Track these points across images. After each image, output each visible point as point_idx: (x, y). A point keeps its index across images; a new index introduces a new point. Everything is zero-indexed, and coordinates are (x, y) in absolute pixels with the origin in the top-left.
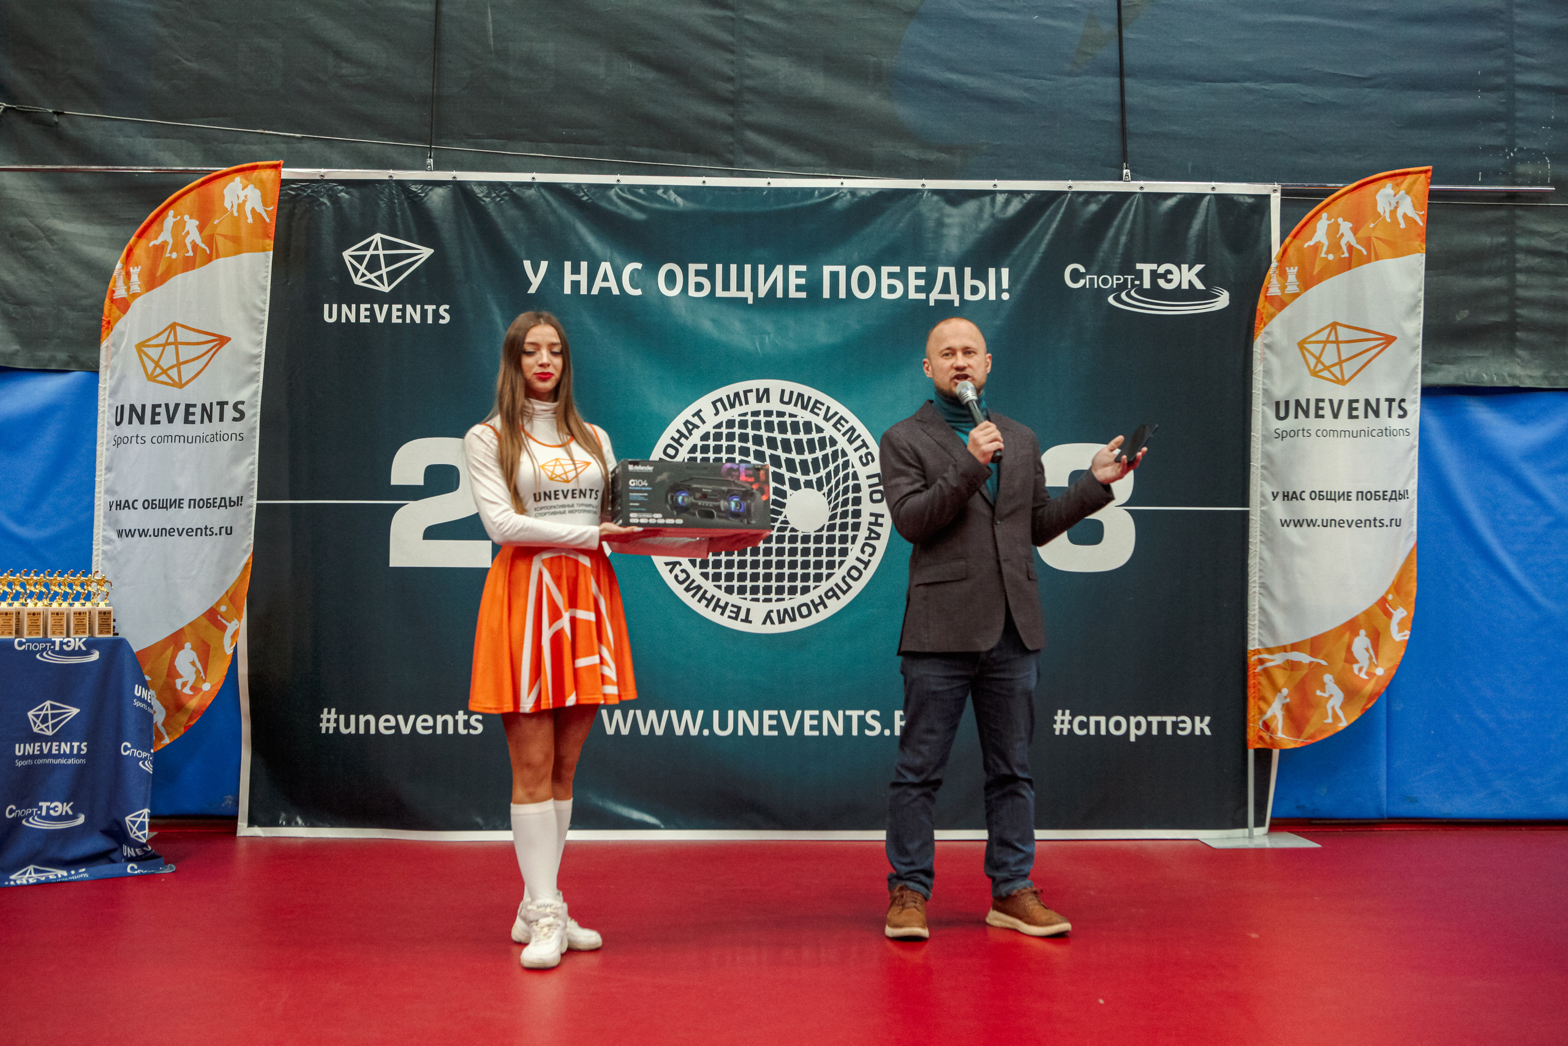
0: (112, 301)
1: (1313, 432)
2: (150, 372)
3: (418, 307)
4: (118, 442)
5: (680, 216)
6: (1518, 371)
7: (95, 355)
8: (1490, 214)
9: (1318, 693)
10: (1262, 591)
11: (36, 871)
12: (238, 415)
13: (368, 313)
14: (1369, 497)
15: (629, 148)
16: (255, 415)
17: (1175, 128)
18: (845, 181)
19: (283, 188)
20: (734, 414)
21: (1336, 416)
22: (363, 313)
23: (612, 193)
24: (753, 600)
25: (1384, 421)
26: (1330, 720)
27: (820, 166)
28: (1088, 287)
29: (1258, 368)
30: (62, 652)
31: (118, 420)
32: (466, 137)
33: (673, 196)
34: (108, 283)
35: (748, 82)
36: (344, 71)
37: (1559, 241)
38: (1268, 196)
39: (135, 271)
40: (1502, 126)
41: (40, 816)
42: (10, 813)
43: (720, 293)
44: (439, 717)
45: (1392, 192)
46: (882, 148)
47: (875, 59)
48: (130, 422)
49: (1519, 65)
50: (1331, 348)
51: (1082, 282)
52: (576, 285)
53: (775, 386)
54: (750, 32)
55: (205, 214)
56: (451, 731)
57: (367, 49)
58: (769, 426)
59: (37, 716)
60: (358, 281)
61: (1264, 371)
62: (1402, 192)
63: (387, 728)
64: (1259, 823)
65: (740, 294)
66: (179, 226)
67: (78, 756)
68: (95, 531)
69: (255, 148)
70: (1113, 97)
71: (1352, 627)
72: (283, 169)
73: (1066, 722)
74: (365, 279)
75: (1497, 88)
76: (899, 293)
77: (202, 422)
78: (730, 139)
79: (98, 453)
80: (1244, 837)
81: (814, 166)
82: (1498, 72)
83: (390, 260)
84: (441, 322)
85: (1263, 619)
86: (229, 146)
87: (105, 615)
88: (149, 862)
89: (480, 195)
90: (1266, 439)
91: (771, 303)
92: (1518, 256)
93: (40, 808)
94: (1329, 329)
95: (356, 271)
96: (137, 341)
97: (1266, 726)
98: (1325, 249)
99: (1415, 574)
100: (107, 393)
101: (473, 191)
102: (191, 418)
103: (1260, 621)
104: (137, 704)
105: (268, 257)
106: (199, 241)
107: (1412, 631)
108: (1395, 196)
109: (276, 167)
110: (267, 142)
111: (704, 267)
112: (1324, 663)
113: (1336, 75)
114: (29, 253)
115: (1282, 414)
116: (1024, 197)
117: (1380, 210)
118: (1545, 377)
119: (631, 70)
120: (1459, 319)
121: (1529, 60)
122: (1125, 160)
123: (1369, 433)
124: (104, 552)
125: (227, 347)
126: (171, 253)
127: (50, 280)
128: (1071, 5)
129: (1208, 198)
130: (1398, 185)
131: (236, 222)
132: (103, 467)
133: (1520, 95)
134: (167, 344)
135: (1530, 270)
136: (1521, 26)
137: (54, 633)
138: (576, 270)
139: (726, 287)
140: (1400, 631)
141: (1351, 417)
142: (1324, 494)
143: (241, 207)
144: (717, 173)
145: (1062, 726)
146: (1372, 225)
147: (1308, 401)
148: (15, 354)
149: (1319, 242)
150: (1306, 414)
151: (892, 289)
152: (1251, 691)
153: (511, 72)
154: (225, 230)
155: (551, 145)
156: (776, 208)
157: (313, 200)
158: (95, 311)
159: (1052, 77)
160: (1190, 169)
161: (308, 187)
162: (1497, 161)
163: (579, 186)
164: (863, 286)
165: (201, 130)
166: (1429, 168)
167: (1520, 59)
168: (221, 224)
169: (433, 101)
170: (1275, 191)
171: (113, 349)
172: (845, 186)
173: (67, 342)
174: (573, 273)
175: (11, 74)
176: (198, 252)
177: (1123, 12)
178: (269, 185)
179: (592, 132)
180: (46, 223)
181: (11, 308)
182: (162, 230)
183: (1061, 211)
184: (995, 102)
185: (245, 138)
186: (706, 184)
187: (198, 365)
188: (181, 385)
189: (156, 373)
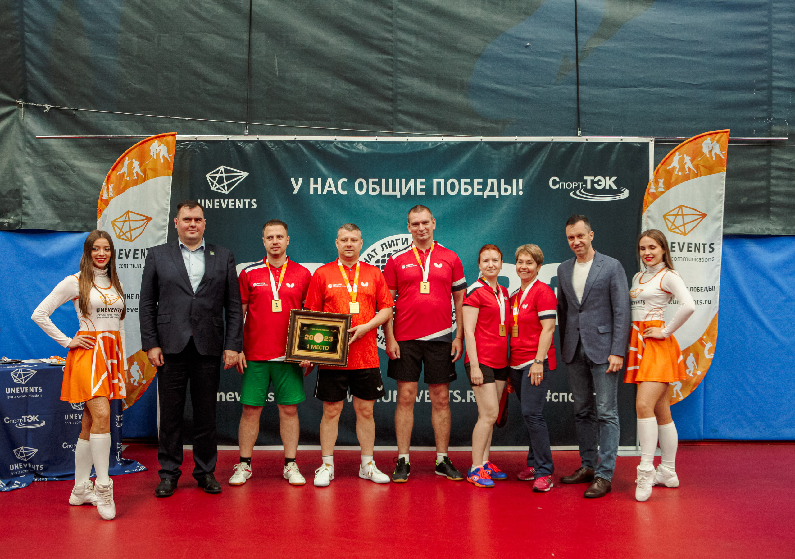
0: (102, 200)
2: (118, 234)
3: (242, 201)
5: (365, 156)
6: (771, 227)
7: (94, 224)
8: (759, 151)
13: (218, 204)
14: (695, 290)
15: (342, 123)
17: (605, 110)
18: (444, 138)
19: (178, 145)
20: (391, 250)
21: (681, 250)
22: (216, 204)
23: (332, 145)
27: (433, 130)
28: (560, 188)
32: (265, 119)
33: (361, 146)
34: (100, 190)
35: (400, 91)
36: (208, 88)
37: (792, 163)
38: (648, 143)
39: (111, 186)
40: (765, 107)
43: (384, 193)
45: (710, 142)
46: (464, 121)
49: (775, 77)
50: (679, 218)
51: (558, 186)
52: (316, 189)
54: (400, 66)
57: (217, 77)
60: (213, 189)
62: (715, 142)
63: (230, 398)
65: (394, 193)
66: (131, 164)
69: (166, 125)
70: (574, 95)
71: (687, 351)
72: (177, 136)
74: (216, 187)
75: (764, 89)
76: (470, 192)
77: (141, 258)
78: (390, 118)
80: (634, 450)
81: (431, 130)
82: (763, 81)
83: (228, 178)
84: (253, 207)
86: (154, 124)
89: (270, 147)
91: (409, 197)
92: (772, 171)
94: (678, 208)
95: (212, 184)
96: (113, 219)
98: (677, 170)
99: (717, 326)
101: (266, 145)
102: (136, 256)
105: (170, 178)
106: (139, 172)
107: (715, 354)
108: (711, 144)
109: (174, 135)
110: (172, 122)
111: (377, 180)
113: (684, 83)
114: (63, 176)
116: (530, 145)
117: (704, 150)
118: (784, 230)
119: (344, 85)
120: (742, 201)
121: (780, 75)
122: (579, 127)
123: (697, 260)
125: (151, 222)
126: (127, 177)
127: (73, 189)
128: (555, 51)
129: (619, 144)
130: (713, 139)
131: (156, 162)
133: (774, 92)
134: (125, 221)
135: (778, 178)
136: (776, 58)
138: (316, 182)
139: (387, 190)
140: (709, 353)
141: (688, 251)
143: (158, 155)
144: (382, 134)
146: (699, 159)
148: (58, 224)
149: (675, 166)
151: (466, 190)
153: (287, 87)
154: (150, 166)
155: (306, 122)
156: (410, 151)
157: (192, 151)
158: (94, 204)
159: (545, 86)
160: (613, 130)
161: (189, 144)
162: (763, 125)
163: (317, 142)
164: (452, 189)
165: (141, 117)
166: (729, 130)
167: (775, 74)
168: (148, 163)
169: (248, 101)
170: (652, 141)
171: (102, 223)
172: (443, 140)
173: (82, 218)
174: (314, 184)
175: (54, 92)
176: (139, 177)
177: (580, 54)
178: (171, 144)
179: (326, 116)
180: (70, 162)
181: (56, 203)
182: (122, 167)
183: (548, 151)
184: (519, 99)
185: (162, 120)
186: (377, 140)
187: (139, 231)
188: (132, 241)
189: (121, 235)
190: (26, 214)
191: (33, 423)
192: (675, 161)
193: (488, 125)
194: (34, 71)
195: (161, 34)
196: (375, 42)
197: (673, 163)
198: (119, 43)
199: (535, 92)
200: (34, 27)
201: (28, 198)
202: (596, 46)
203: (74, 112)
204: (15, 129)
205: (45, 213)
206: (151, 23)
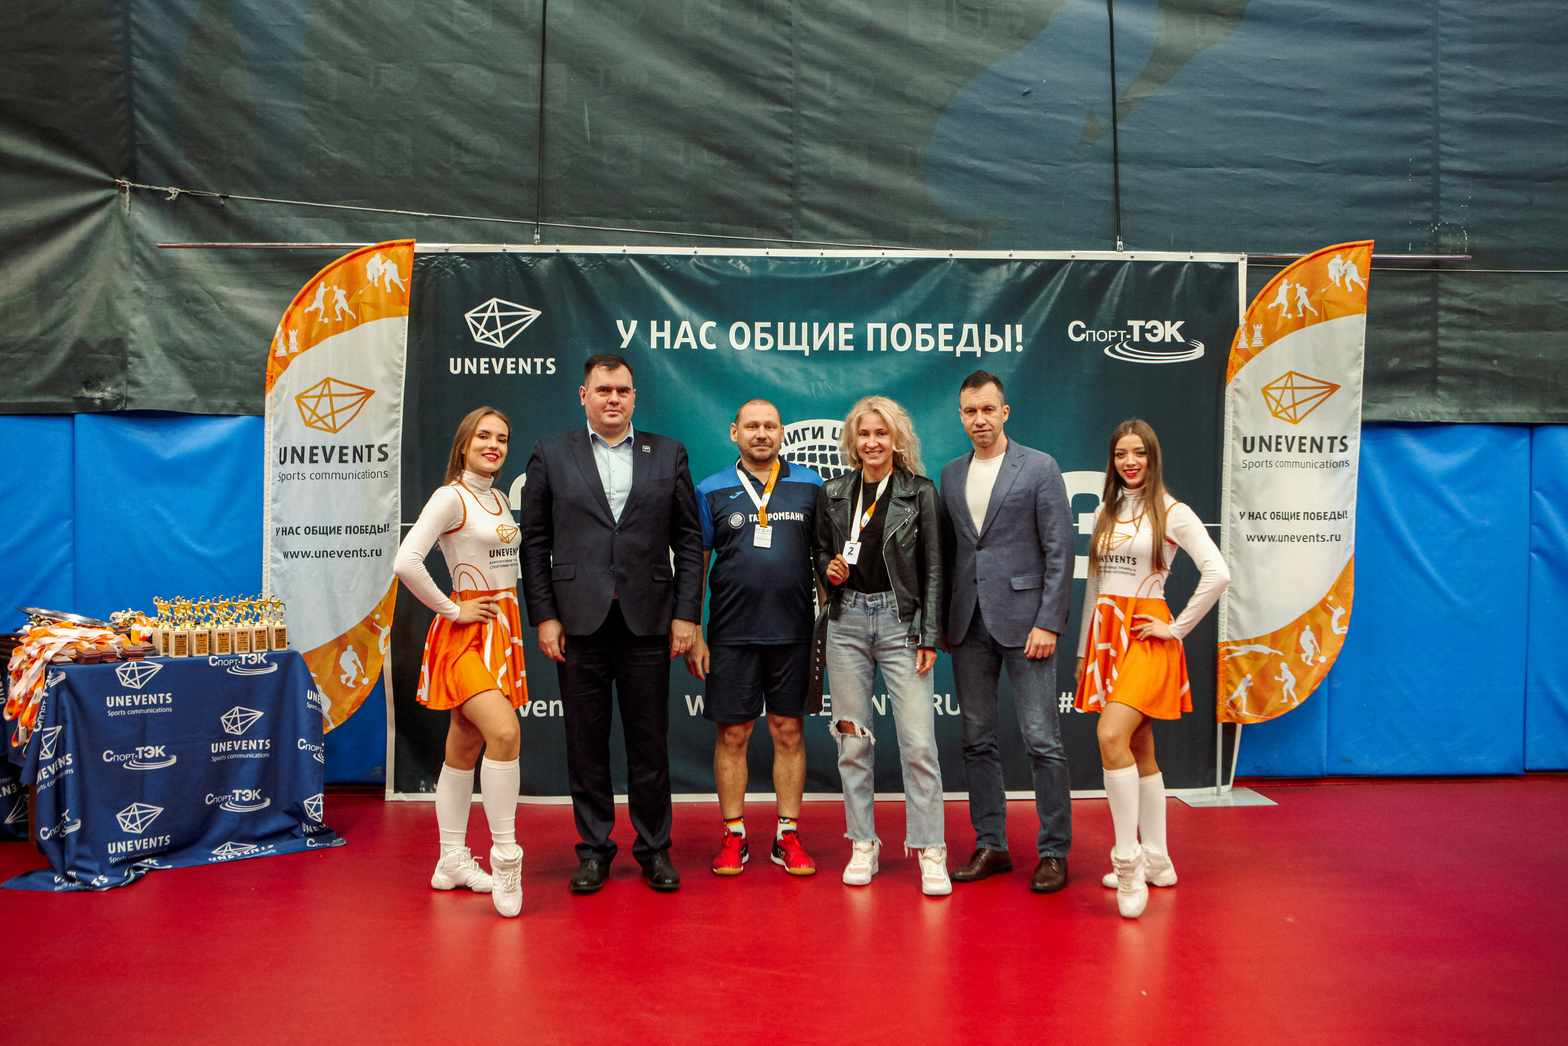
0: (274, 358)
1: (1274, 463)
2: (307, 419)
3: (529, 360)
4: (283, 478)
5: (747, 281)
6: (1440, 409)
7: (260, 402)
8: (1418, 279)
9: (1277, 678)
10: (1231, 594)
11: (233, 846)
12: (382, 456)
13: (487, 366)
14: (1313, 517)
15: (704, 223)
16: (396, 455)
17: (1159, 206)
18: (885, 251)
19: (417, 260)
21: (1290, 449)
22: (483, 366)
23: (689, 263)
25: (1326, 455)
26: (1285, 700)
27: (865, 238)
28: (1087, 340)
29: (1229, 409)
30: (247, 666)
31: (282, 460)
32: (566, 215)
33: (742, 265)
34: (271, 340)
35: (804, 168)
36: (463, 160)
37: (1473, 300)
38: (1237, 264)
39: (293, 334)
40: (1429, 204)
41: (234, 802)
42: (209, 801)
43: (781, 347)
44: (551, 702)
45: (1341, 262)
46: (917, 223)
47: (910, 148)
48: (292, 462)
49: (1444, 153)
50: (1288, 392)
51: (1083, 336)
52: (661, 340)
53: (828, 424)
54: (806, 125)
55: (352, 285)
57: (482, 141)
58: (823, 459)
59: (228, 720)
60: (478, 339)
61: (1234, 412)
62: (1349, 262)
64: (1225, 782)
65: (799, 348)
66: (329, 295)
67: (264, 751)
68: (264, 551)
69: (389, 225)
70: (1110, 181)
71: (1300, 624)
72: (416, 245)
73: (1069, 702)
74: (484, 337)
75: (1426, 173)
76: (931, 346)
77: (354, 461)
78: (787, 215)
79: (265, 487)
80: (1213, 794)
81: (859, 238)
82: (1425, 160)
83: (505, 321)
84: (548, 372)
85: (1231, 616)
86: (366, 223)
87: (281, 633)
88: (322, 837)
89: (579, 265)
90: (1235, 468)
91: (824, 355)
92: (1440, 313)
93: (234, 795)
94: (1286, 377)
95: (476, 330)
96: (296, 392)
97: (1233, 704)
98: (1285, 309)
99: (1352, 579)
100: (272, 436)
101: (574, 262)
102: (344, 458)
103: (1229, 618)
104: (310, 706)
105: (404, 321)
106: (346, 308)
107: (1350, 627)
108: (1344, 264)
109: (410, 244)
110: (400, 221)
111: (768, 325)
112: (1280, 653)
113: (1294, 162)
114: (202, 316)
115: (1249, 448)
116: (1035, 265)
117: (1331, 276)
118: (1461, 414)
119: (707, 158)
120: (1391, 366)
121: (1455, 150)
122: (1119, 233)
123: (1314, 465)
124: (272, 570)
125: (372, 398)
126: (323, 318)
127: (220, 338)
128: (1074, 102)
129: (1186, 265)
130: (1346, 257)
131: (375, 290)
132: (270, 498)
133: (1442, 179)
134: (322, 395)
135: (1449, 325)
136: (1446, 121)
137: (239, 649)
138: (661, 328)
139: (787, 341)
140: (1340, 626)
141: (1300, 451)
142: (1281, 514)
143: (381, 278)
144: (774, 244)
145: (1066, 706)
146: (1324, 290)
147: (1270, 437)
148: (193, 401)
149: (1280, 304)
150: (1269, 448)
151: (925, 343)
152: (1221, 677)
153: (605, 160)
154: (368, 298)
155: (639, 222)
156: (826, 275)
157: (440, 270)
158: (260, 366)
159: (1058, 163)
160: (1172, 241)
161: (434, 259)
162: (1424, 234)
163: (662, 256)
164: (901, 341)
165: (341, 210)
166: (1373, 241)
167: (1444, 148)
168: (365, 294)
169: (539, 185)
170: (1243, 259)
171: (276, 399)
172: (885, 256)
173: (236, 391)
174: (658, 330)
175: (185, 164)
176: (346, 317)
177: (1119, 109)
178: (404, 260)
179: (674, 211)
180: (215, 290)
181: (188, 363)
182: (315, 299)
183: (1065, 276)
184: (1013, 185)
185: (382, 217)
186: (770, 255)
187: (349, 413)
188: (335, 431)
189: (312, 420)
190: (136, 384)
191: (155, 760)
192: (1282, 296)
194: (148, 127)
195: (380, 64)
196: (761, 82)
197: (1278, 298)
198: (305, 79)
199: (1039, 173)
200: (148, 49)
201: (137, 355)
202: (1143, 95)
203: (222, 202)
204: (114, 231)
205: (170, 382)
206: (363, 45)
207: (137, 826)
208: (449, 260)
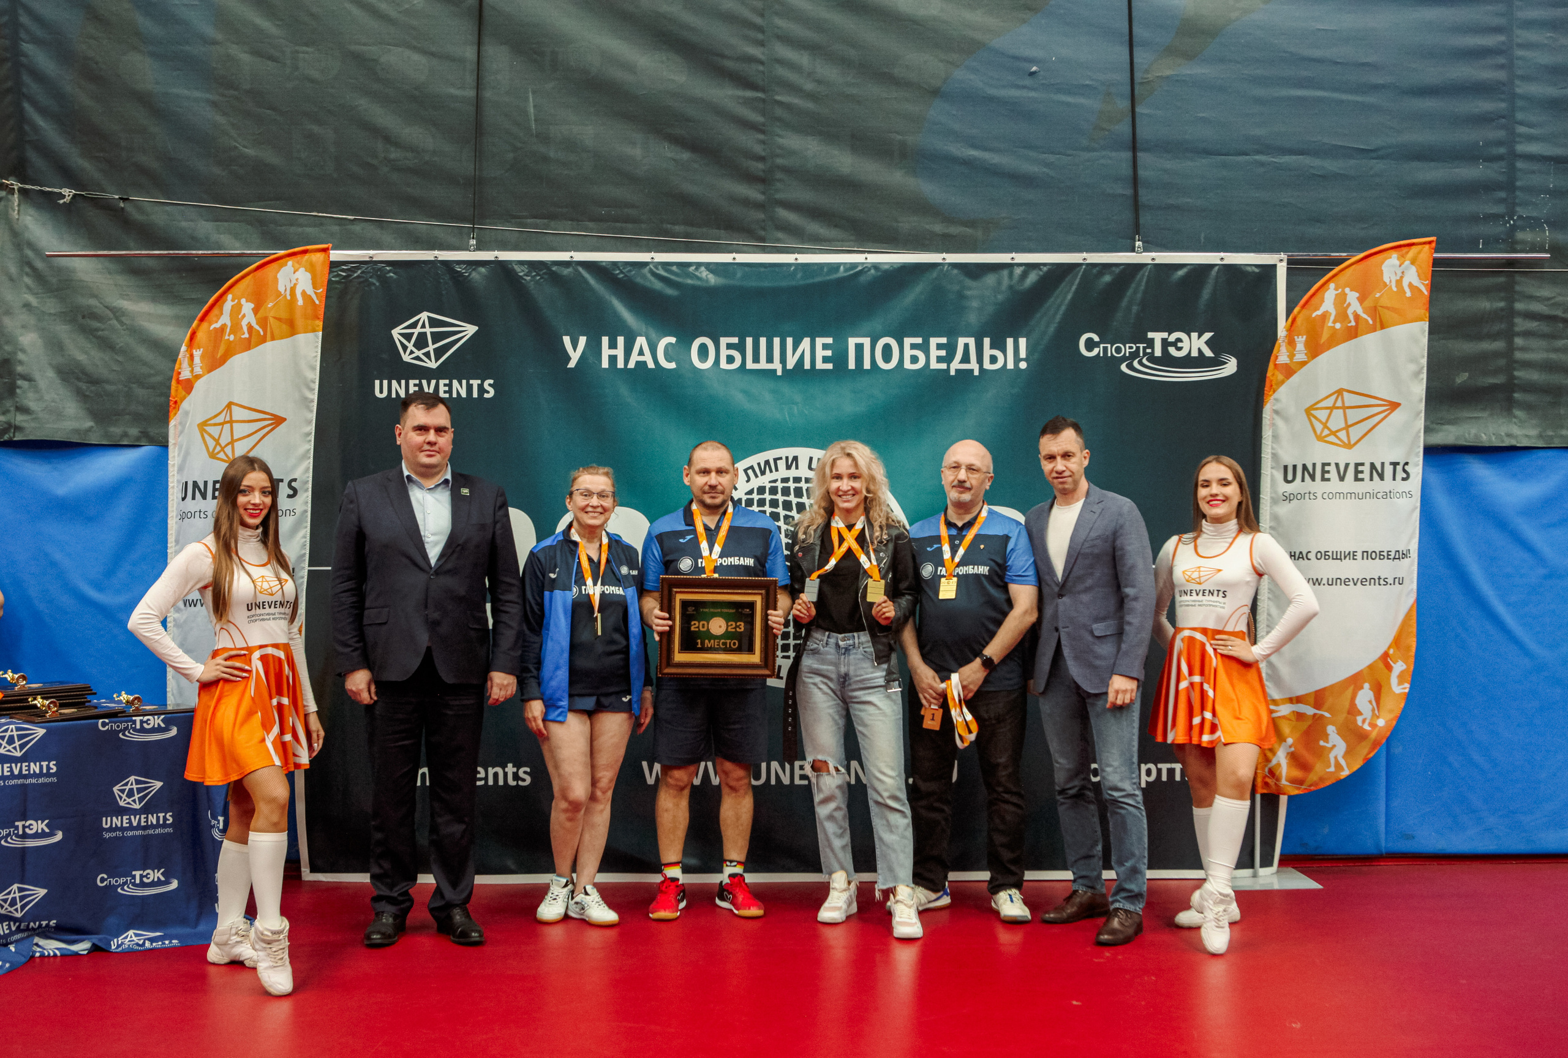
0: (178, 381)
1: (1319, 495)
2: (211, 450)
3: (464, 382)
4: (185, 516)
5: (711, 292)
6: (1516, 430)
7: (164, 432)
8: (1490, 281)
9: (1322, 743)
12: (292, 492)
14: (1374, 556)
15: (664, 226)
16: (307, 491)
17: (1187, 200)
18: (869, 255)
19: (335, 270)
20: (765, 480)
21: (1342, 479)
23: (646, 270)
24: (784, 657)
25: (1388, 484)
26: (1332, 769)
27: (847, 241)
28: (1101, 355)
29: (1267, 433)
30: (143, 730)
31: (184, 495)
32: (509, 217)
33: (704, 273)
34: (175, 361)
35: (779, 161)
36: (393, 156)
37: (1556, 305)
38: (1275, 266)
39: (197, 353)
40: (1502, 194)
41: (134, 884)
42: (102, 883)
43: (750, 365)
44: (490, 769)
45: (1397, 263)
46: (907, 223)
47: (899, 137)
48: (194, 498)
49: (1520, 135)
50: (1338, 414)
51: (1096, 351)
52: (613, 359)
53: (804, 453)
54: (779, 112)
55: (260, 298)
56: (501, 782)
57: (413, 133)
59: (122, 792)
60: (406, 358)
61: (1273, 436)
62: (1407, 263)
64: (1267, 862)
65: (770, 366)
66: (237, 308)
67: (165, 826)
69: (310, 230)
70: (1126, 170)
71: (1355, 681)
72: (331, 252)
74: (413, 355)
75: (1499, 158)
76: (921, 363)
78: (761, 216)
79: (169, 525)
80: (1250, 879)
81: (842, 241)
82: (1499, 143)
83: (437, 337)
84: (486, 396)
85: (1270, 672)
86: (283, 228)
89: (521, 274)
90: (1274, 501)
91: (799, 374)
92: (1516, 320)
93: (133, 876)
94: (1334, 397)
95: (405, 348)
96: (200, 420)
97: (1273, 774)
98: (1332, 318)
99: (1414, 629)
100: (176, 469)
101: (514, 270)
105: (317, 338)
106: (254, 323)
107: (1412, 684)
108: (1400, 266)
109: (325, 250)
110: (322, 224)
111: (735, 340)
112: (1327, 715)
113: (1342, 147)
114: (100, 333)
115: (1290, 477)
116: (1041, 270)
117: (1386, 279)
118: (1540, 436)
119: (667, 151)
120: (1459, 381)
121: (1532, 131)
122: (1138, 233)
123: (1374, 496)
125: (283, 426)
126: (229, 335)
127: (120, 359)
128: (1087, 82)
129: (1217, 268)
130: (1403, 256)
131: (289, 304)
132: (174, 539)
133: (1520, 164)
134: (224, 422)
135: (1527, 334)
136: (1522, 97)
138: (613, 345)
139: (756, 359)
140: (1400, 683)
141: (1357, 479)
142: (1330, 554)
143: (293, 290)
144: (745, 248)
146: (1378, 294)
147: (1314, 465)
148: (90, 430)
149: (1327, 311)
150: (1313, 477)
151: (914, 360)
153: (552, 154)
154: (278, 312)
155: (591, 225)
156: (802, 282)
157: (363, 281)
158: (164, 389)
159: (1070, 152)
160: (1203, 240)
161: (357, 268)
162: (1496, 229)
163: (615, 264)
164: (887, 357)
165: (258, 214)
166: (1433, 238)
167: (1521, 129)
168: (273, 307)
169: (476, 183)
170: (1281, 260)
171: (180, 428)
172: (869, 261)
173: (137, 418)
174: (610, 348)
175: (79, 162)
176: (254, 334)
177: (1137, 88)
178: (319, 268)
179: (630, 211)
180: (114, 304)
181: (83, 386)
182: (222, 314)
183: (1077, 281)
184: (1016, 177)
185: (301, 220)
186: (736, 261)
187: (251, 442)
189: (216, 451)
190: (23, 410)
191: (37, 836)
192: (1328, 301)
193: (954, 230)
194: (40, 121)
195: (298, 48)
196: (729, 64)
197: (1324, 304)
198: (213, 65)
199: (1048, 165)
200: (39, 32)
201: (27, 378)
202: (1168, 73)
203: (122, 205)
205: (64, 408)
206: (278, 25)
207: (16, 910)
208: (373, 269)
